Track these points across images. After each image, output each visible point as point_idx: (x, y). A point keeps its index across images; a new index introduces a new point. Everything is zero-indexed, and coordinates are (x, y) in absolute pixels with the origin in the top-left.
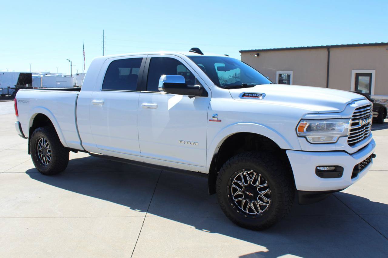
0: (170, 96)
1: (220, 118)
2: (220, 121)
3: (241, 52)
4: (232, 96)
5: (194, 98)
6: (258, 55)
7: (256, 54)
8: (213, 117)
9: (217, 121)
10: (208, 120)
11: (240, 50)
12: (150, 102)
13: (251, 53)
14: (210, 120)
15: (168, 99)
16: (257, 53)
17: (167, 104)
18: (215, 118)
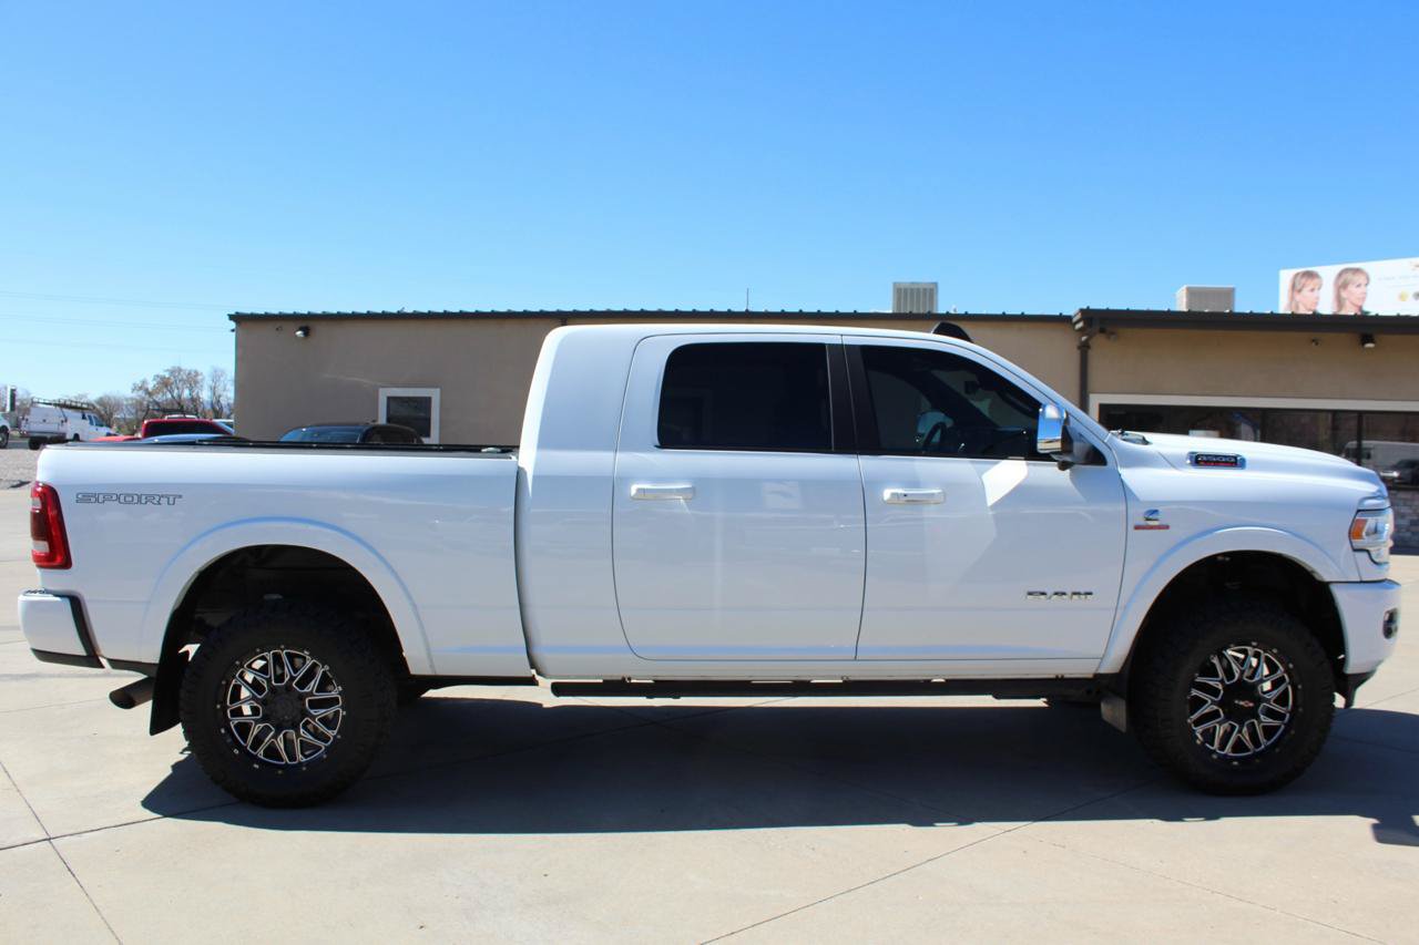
0: (987, 466)
1: (1162, 519)
2: (1167, 527)
3: (236, 318)
4: (1170, 462)
5: (1068, 471)
6: (306, 331)
7: (300, 329)
8: (1148, 519)
9: (1159, 527)
10: (1131, 528)
11: (233, 313)
12: (916, 484)
13: (278, 324)
14: (1137, 528)
15: (980, 474)
16: (304, 324)
17: (980, 491)
18: (1151, 519)
